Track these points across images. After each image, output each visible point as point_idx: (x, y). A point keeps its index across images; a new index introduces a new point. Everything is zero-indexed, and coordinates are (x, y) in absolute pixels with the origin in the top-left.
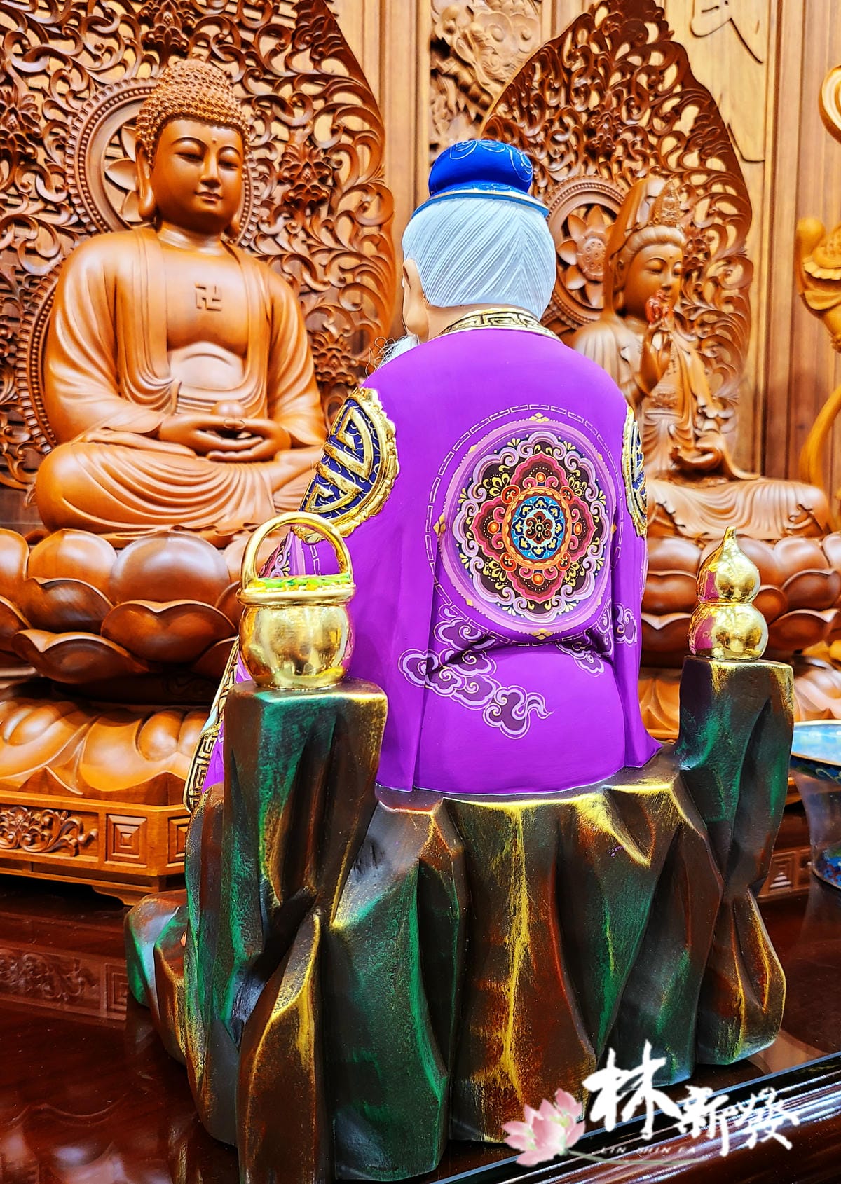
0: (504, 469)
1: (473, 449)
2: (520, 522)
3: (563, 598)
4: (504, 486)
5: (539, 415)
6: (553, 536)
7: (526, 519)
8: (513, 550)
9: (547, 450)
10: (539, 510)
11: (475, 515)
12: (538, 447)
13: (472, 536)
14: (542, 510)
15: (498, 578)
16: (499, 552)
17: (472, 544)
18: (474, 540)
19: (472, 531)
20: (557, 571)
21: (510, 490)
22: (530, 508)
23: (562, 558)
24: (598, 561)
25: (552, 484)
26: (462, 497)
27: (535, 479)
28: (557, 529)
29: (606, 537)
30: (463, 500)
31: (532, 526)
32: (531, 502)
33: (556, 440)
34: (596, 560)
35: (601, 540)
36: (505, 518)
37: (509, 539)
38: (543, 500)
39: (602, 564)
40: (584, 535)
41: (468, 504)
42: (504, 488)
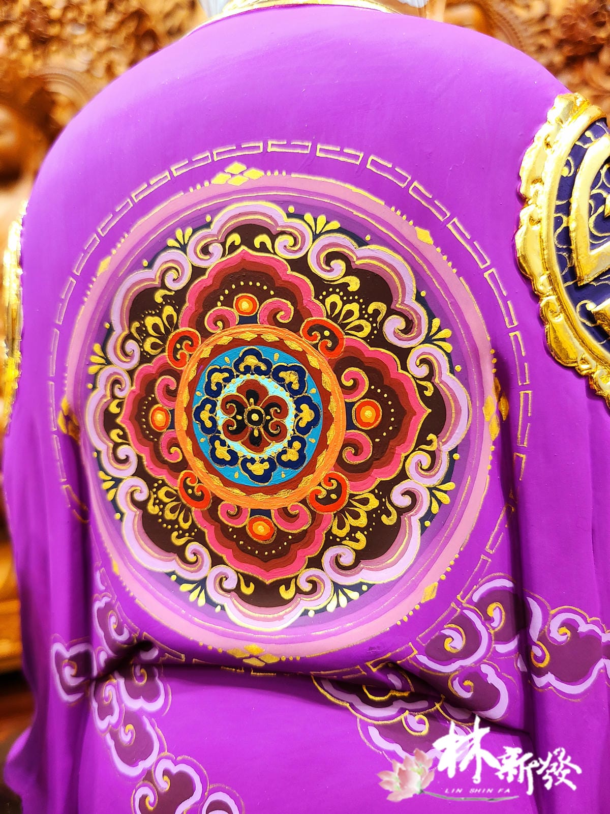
0: (165, 297)
1: (105, 266)
2: (208, 407)
3: (328, 575)
4: (168, 332)
5: (236, 167)
6: (290, 433)
7: (220, 398)
8: (199, 464)
9: (257, 242)
10: (249, 377)
11: (125, 393)
12: (236, 238)
13: (124, 437)
14: (256, 377)
15: (176, 522)
16: (176, 469)
17: (122, 451)
18: (129, 444)
19: (124, 426)
20: (308, 512)
21: (182, 338)
22: (226, 375)
23: (323, 484)
24: (434, 491)
25: (278, 317)
26: (96, 362)
27: (232, 310)
28: (301, 418)
29: (457, 431)
30: (99, 367)
31: (237, 414)
32: (227, 360)
33: (281, 216)
34: (430, 489)
35: (443, 440)
36: (179, 398)
37: (191, 442)
38: (258, 355)
39: (446, 499)
40: (391, 428)
41: (111, 375)
42: (170, 337)
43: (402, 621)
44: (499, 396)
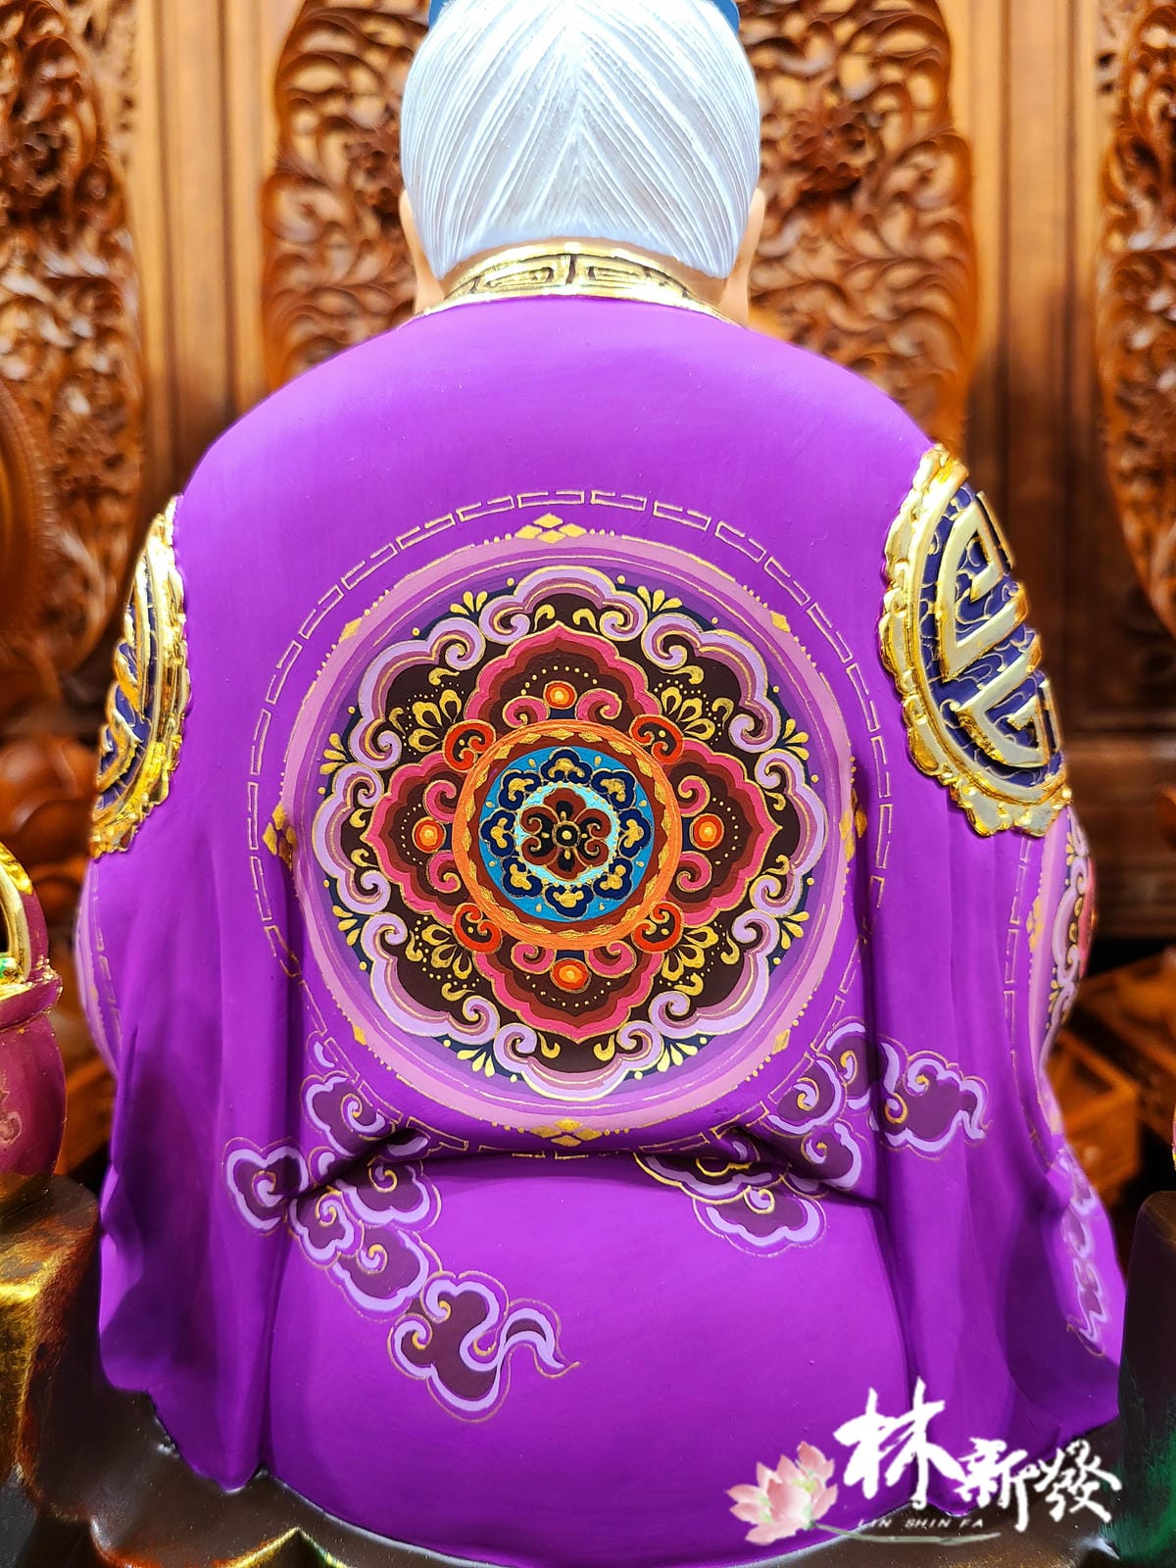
0: (443, 678)
1: (352, 630)
2: (503, 821)
3: (656, 1027)
4: (447, 723)
5: (549, 520)
6: (612, 854)
7: (520, 811)
8: (487, 895)
9: (576, 618)
10: (561, 784)
11: (375, 801)
12: (549, 610)
13: (371, 859)
14: (570, 785)
15: (450, 969)
16: (450, 901)
17: (368, 879)
18: (379, 870)
19: (370, 845)
20: (632, 952)
21: (467, 734)
22: (531, 782)
23: (652, 917)
24: (784, 922)
25: (602, 711)
26: (332, 758)
27: (541, 701)
28: (627, 837)
29: (812, 852)
30: (336, 765)
31: (542, 831)
32: (532, 763)
33: (608, 588)
34: (779, 920)
35: (796, 863)
36: (459, 809)
37: (475, 866)
38: (574, 758)
39: (798, 931)
40: (734, 848)
41: (353, 776)
42: (450, 730)
43: (751, 1076)
44: (856, 809)
